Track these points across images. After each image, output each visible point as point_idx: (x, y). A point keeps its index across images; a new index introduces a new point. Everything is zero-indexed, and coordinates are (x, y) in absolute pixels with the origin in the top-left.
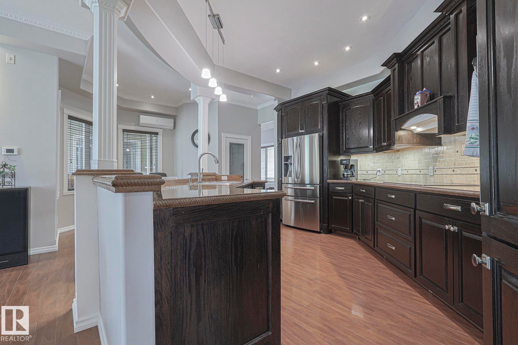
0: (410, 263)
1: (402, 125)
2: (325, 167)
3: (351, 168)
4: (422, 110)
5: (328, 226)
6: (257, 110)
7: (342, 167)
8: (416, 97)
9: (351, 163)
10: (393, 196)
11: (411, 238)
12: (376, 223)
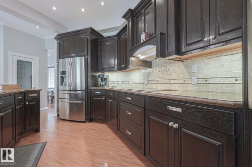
0: (141, 145)
1: (133, 54)
2: (89, 79)
3: (105, 80)
4: (146, 43)
5: (90, 118)
6: (44, 40)
7: (100, 80)
8: (142, 36)
9: (105, 77)
10: (130, 99)
11: (142, 128)
12: (119, 115)
